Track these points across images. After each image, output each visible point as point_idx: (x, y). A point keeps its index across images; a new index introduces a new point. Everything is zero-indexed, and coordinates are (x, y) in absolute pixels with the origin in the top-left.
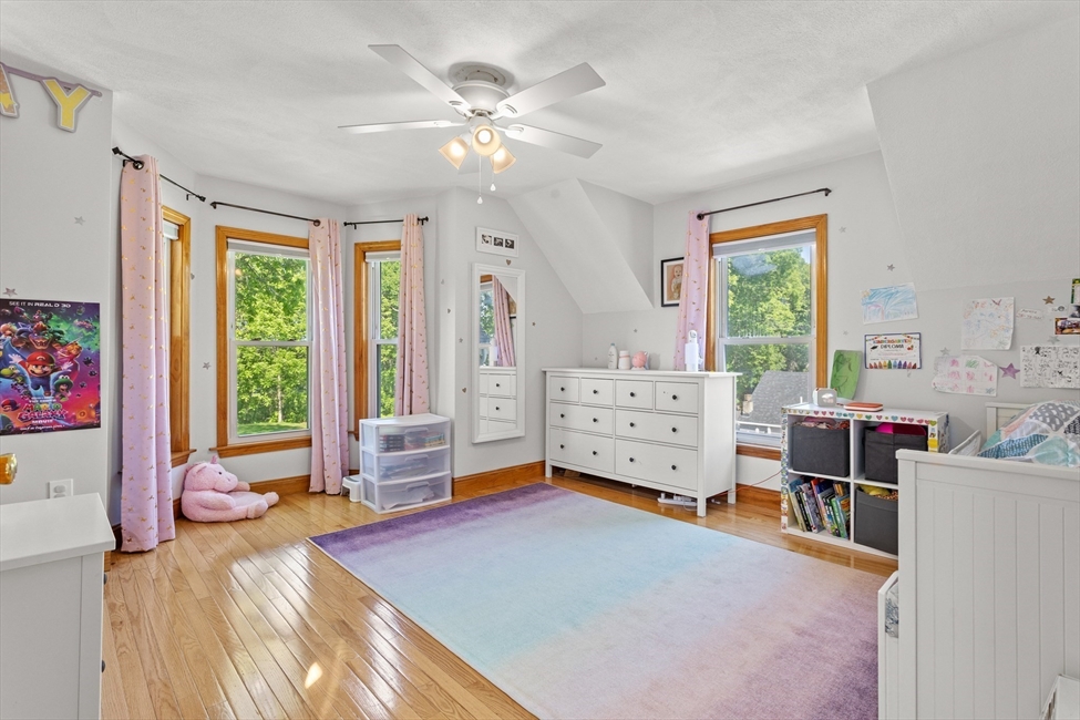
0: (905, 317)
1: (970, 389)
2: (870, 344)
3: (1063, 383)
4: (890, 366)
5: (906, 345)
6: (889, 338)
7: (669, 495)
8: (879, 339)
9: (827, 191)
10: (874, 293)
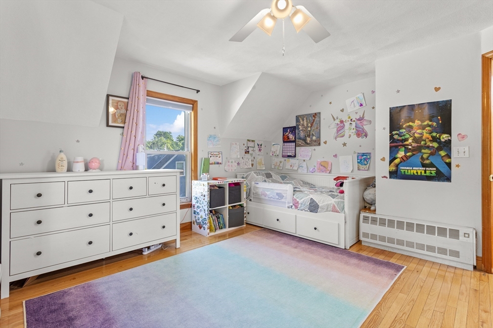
0: (219, 146)
1: (232, 170)
2: (210, 156)
3: (246, 167)
4: (215, 163)
5: (219, 156)
6: (215, 153)
7: (149, 248)
8: (212, 153)
9: (198, 91)
10: (210, 136)
